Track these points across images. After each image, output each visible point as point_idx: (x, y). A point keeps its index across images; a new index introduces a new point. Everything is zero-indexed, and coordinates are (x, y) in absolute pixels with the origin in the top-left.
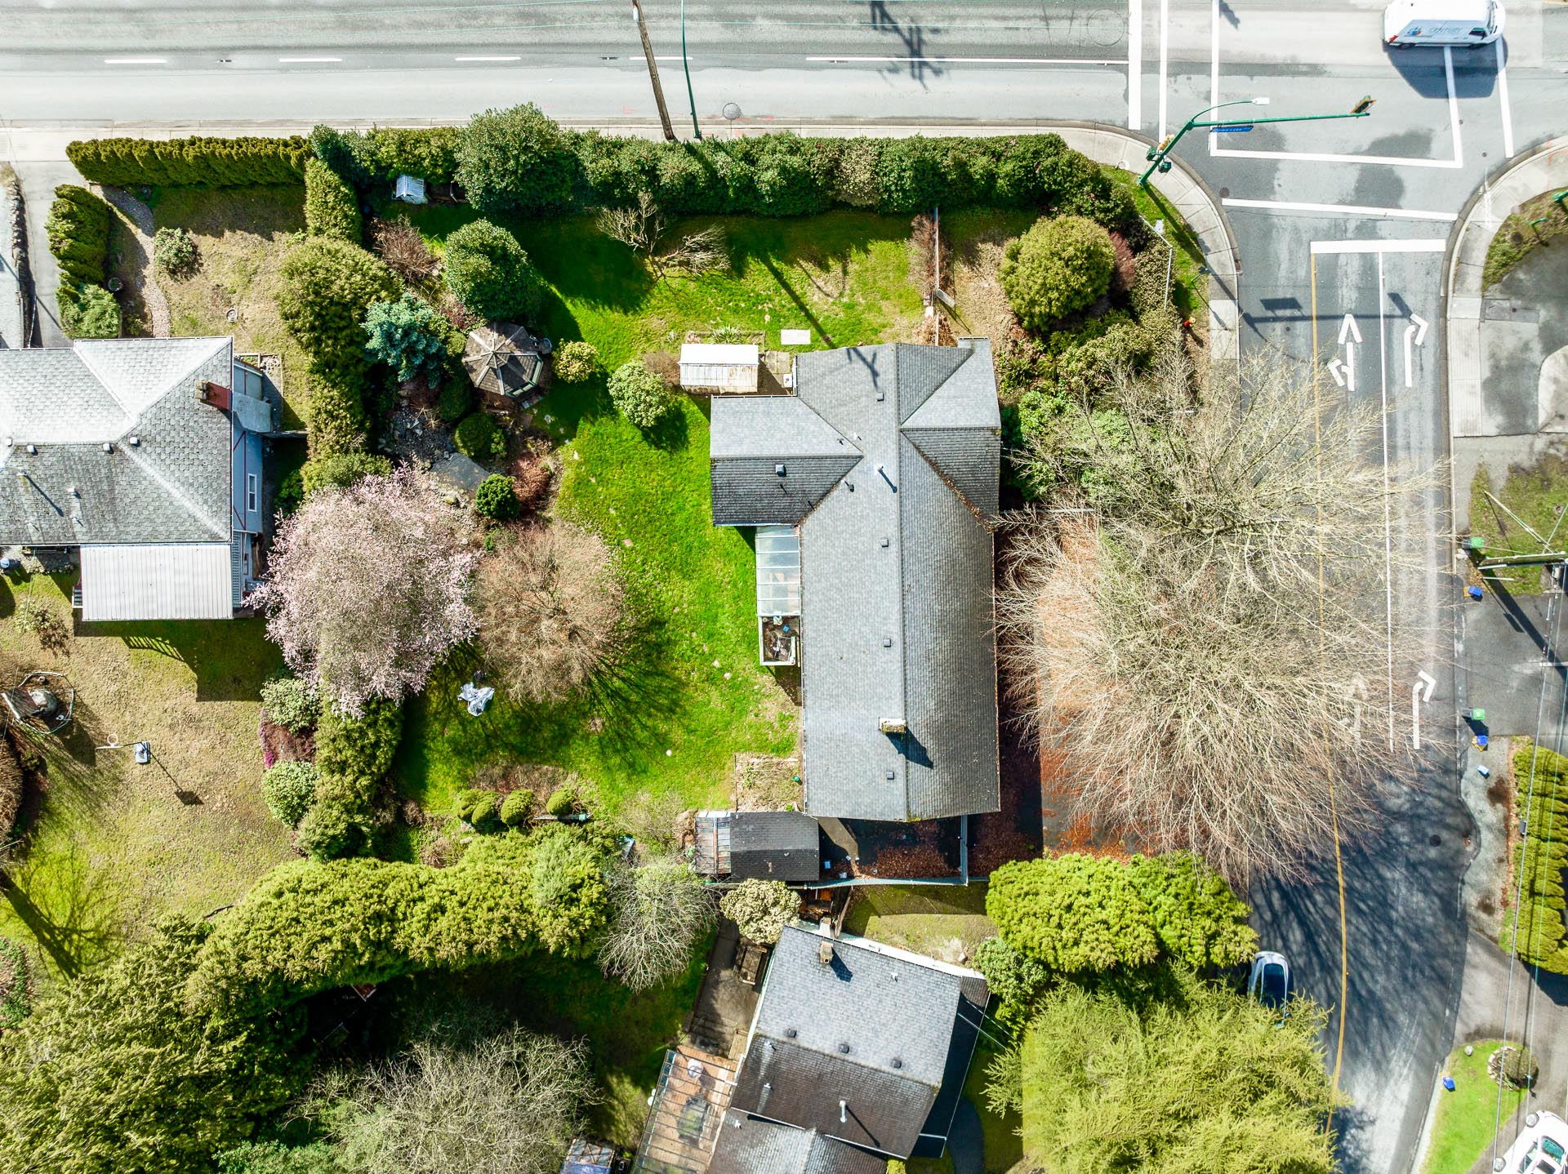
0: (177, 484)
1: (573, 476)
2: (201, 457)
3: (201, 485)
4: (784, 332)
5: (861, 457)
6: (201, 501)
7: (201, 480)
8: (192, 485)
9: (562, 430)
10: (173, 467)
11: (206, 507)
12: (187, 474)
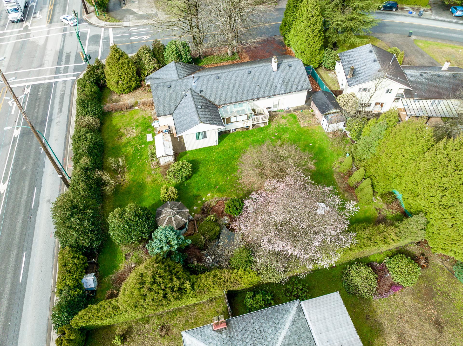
0: (278, 334)
1: (218, 194)
2: (257, 327)
3: (274, 322)
4: (148, 141)
5: (191, 89)
6: (282, 321)
7: (271, 323)
8: (275, 327)
9: (199, 202)
10: (269, 339)
11: (285, 316)
12: (270, 331)
